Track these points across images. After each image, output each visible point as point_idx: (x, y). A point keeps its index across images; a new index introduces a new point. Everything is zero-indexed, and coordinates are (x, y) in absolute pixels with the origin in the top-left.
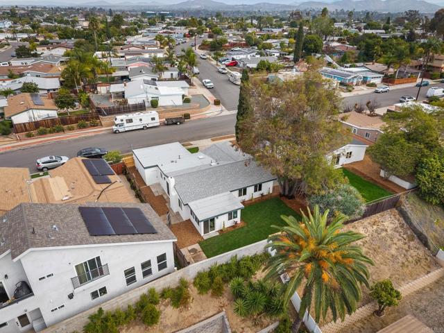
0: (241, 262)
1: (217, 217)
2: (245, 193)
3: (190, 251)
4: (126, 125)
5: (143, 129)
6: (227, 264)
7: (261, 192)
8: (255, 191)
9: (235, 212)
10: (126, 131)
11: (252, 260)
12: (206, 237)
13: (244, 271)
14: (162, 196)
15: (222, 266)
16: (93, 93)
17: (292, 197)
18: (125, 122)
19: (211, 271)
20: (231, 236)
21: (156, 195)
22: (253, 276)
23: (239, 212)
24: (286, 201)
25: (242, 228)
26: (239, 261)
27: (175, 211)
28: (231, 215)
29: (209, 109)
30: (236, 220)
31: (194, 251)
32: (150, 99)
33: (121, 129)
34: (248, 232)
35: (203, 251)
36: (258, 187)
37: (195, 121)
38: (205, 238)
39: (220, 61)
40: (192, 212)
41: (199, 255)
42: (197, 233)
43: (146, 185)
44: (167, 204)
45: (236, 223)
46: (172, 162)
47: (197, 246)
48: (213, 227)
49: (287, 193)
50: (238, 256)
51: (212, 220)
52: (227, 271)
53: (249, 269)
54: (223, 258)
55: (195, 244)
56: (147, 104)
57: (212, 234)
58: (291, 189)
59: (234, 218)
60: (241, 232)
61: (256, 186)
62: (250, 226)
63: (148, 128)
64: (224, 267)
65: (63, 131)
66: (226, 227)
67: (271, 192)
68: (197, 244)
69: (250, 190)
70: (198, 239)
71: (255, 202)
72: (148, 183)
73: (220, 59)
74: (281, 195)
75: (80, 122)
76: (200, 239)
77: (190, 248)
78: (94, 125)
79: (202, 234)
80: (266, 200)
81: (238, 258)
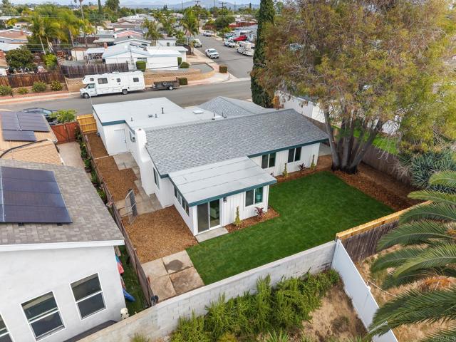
0: (280, 293)
1: (225, 197)
2: (272, 163)
3: (167, 267)
4: (98, 86)
5: (122, 93)
6: (247, 297)
7: (299, 163)
8: (290, 160)
9: (260, 190)
10: (99, 96)
11: (301, 288)
12: (202, 237)
13: (286, 314)
14: (130, 170)
15: (235, 301)
16: (67, 59)
17: (354, 171)
18: (96, 81)
19: (210, 314)
20: (252, 235)
21: (121, 168)
22: (304, 324)
23: (266, 190)
24: (345, 177)
25: (273, 220)
26: (274, 290)
27: (148, 192)
28: (252, 195)
29: (212, 75)
30: (259, 205)
31: (177, 265)
32: (136, 60)
33: (91, 92)
34: (284, 228)
35: (196, 267)
36: (295, 153)
37: (193, 87)
38: (200, 239)
39: (227, 38)
40: (176, 192)
41: (185, 276)
42: (185, 229)
43: (106, 153)
44: (136, 182)
45: (260, 211)
46: (151, 116)
47: (183, 257)
48: (216, 219)
49: (344, 163)
50: (272, 278)
51: (215, 204)
52: (248, 314)
53: (297, 309)
54: (239, 284)
55: (179, 250)
56: (130, 67)
57: (215, 231)
58: (351, 157)
59: (257, 202)
60: (272, 229)
61: (291, 151)
62: (286, 218)
63: (129, 93)
64: (240, 305)
65: (11, 94)
66: (241, 218)
67: (315, 163)
68: (185, 252)
69: (282, 158)
70: (187, 242)
71: (290, 179)
72: (111, 151)
73: (227, 35)
74: (333, 168)
75: (36, 83)
76: (190, 242)
77: (168, 260)
78: (56, 89)
79: (195, 232)
80: (309, 176)
81: (272, 283)
